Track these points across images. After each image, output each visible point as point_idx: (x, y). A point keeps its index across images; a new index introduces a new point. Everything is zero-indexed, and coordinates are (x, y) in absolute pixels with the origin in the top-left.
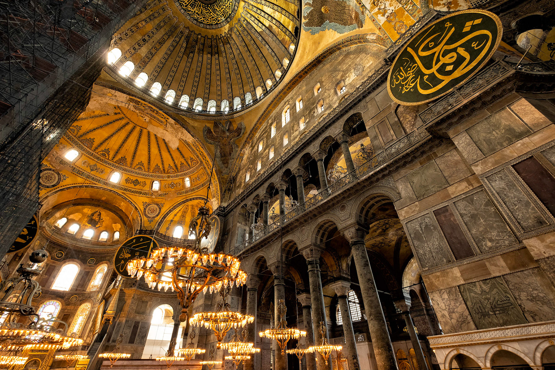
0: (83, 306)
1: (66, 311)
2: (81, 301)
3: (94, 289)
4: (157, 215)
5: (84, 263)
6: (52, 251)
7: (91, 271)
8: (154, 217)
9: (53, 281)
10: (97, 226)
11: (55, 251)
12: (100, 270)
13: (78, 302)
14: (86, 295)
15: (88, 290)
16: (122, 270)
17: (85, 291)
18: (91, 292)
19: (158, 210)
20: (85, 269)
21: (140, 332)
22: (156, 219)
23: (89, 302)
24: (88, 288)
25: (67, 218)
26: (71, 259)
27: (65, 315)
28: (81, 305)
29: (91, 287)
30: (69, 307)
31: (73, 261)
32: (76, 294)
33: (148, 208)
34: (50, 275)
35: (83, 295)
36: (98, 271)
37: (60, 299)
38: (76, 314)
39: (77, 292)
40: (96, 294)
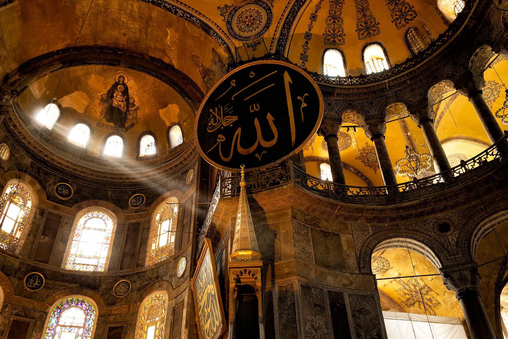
0: (148, 302)
1: (111, 318)
2: (139, 290)
3: (164, 257)
4: (267, 26)
5: (122, 208)
6: (46, 181)
7: (143, 220)
8: (260, 34)
9: (64, 251)
10: (127, 125)
11: (51, 181)
12: (163, 213)
13: (135, 295)
14: (148, 275)
15: (148, 263)
16: (226, 156)
17: (143, 265)
18: (159, 265)
19: (263, 13)
20: (128, 218)
21: (358, 325)
22: (266, 35)
23: (160, 288)
24: (147, 259)
25: (60, 107)
26: (91, 201)
27: (111, 329)
28: (141, 299)
29: (153, 254)
30: (115, 310)
31: (97, 205)
32: (123, 277)
33: (235, 18)
34: (54, 237)
35: (140, 275)
36: (158, 218)
37: (90, 292)
38: (138, 324)
39: (125, 271)
40: (171, 265)
